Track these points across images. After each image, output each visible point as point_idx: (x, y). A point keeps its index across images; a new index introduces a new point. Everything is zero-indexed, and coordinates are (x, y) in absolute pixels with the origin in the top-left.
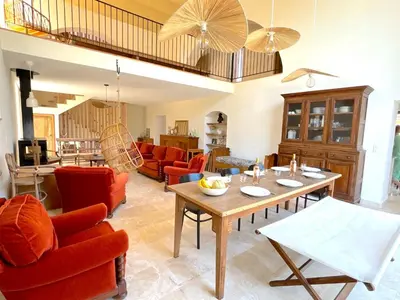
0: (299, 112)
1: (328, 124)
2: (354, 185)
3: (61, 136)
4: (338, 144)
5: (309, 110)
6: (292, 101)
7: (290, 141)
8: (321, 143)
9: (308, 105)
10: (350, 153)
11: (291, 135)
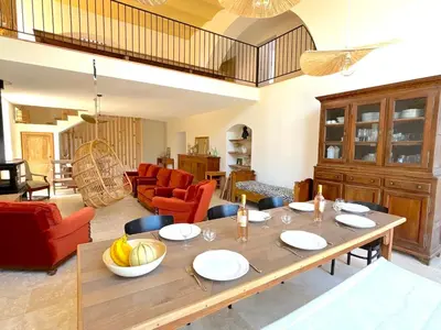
0: (341, 120)
1: (385, 136)
2: (430, 230)
3: (61, 158)
4: (401, 166)
5: (355, 117)
6: (332, 106)
7: (331, 161)
8: (373, 164)
9: (354, 111)
10: (421, 180)
11: (332, 153)
